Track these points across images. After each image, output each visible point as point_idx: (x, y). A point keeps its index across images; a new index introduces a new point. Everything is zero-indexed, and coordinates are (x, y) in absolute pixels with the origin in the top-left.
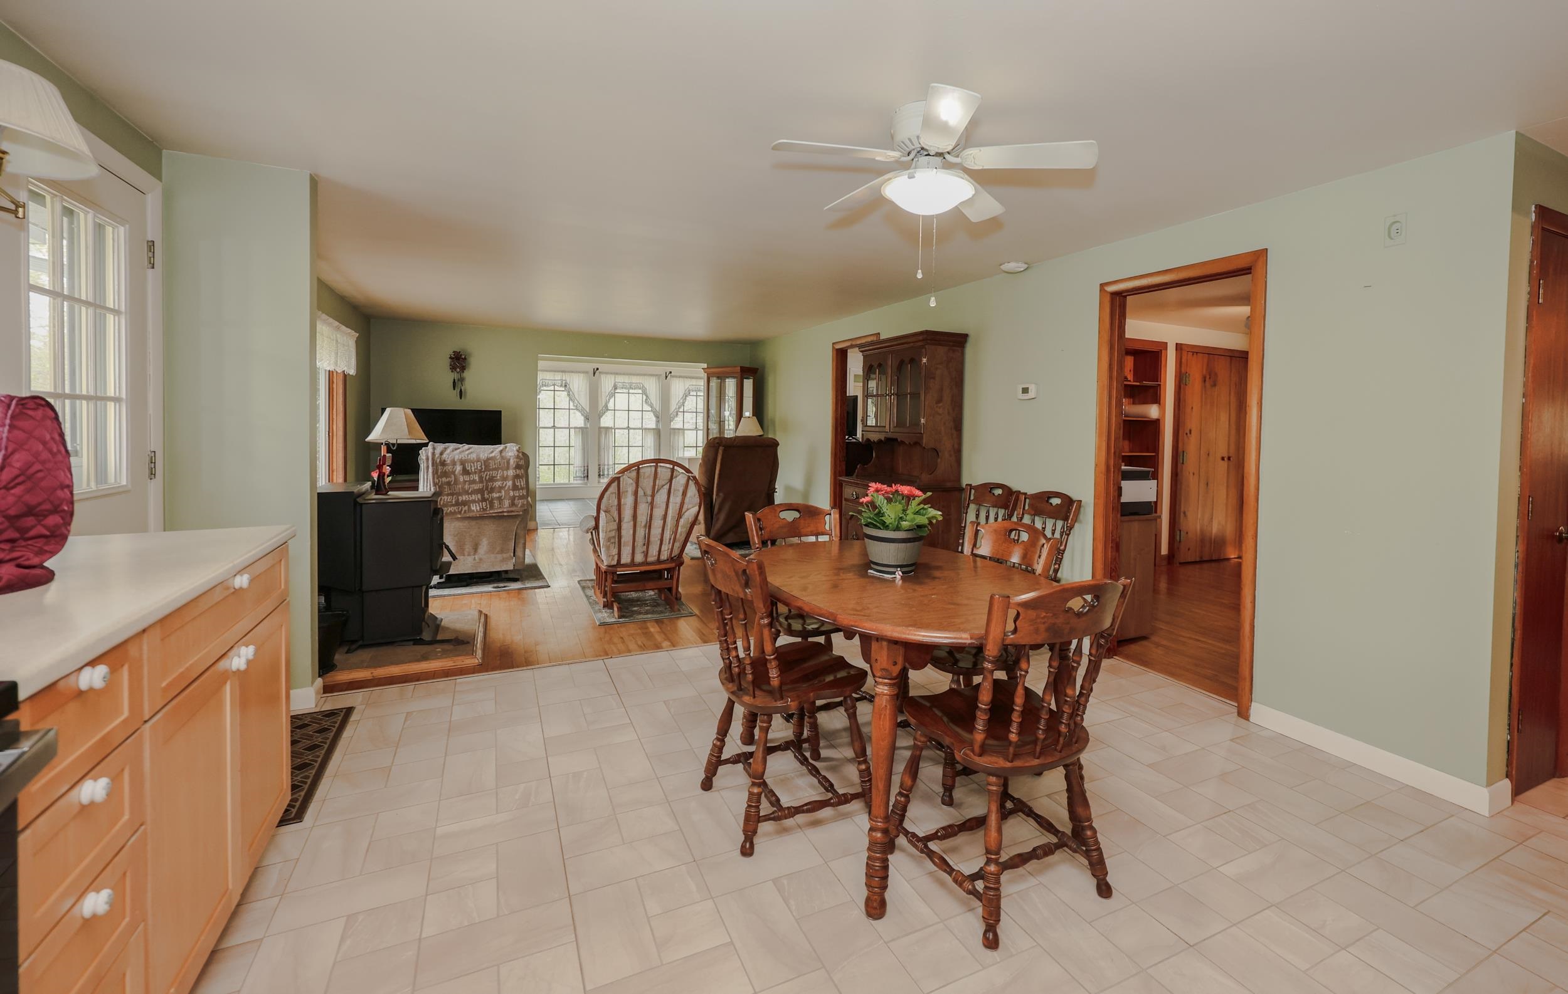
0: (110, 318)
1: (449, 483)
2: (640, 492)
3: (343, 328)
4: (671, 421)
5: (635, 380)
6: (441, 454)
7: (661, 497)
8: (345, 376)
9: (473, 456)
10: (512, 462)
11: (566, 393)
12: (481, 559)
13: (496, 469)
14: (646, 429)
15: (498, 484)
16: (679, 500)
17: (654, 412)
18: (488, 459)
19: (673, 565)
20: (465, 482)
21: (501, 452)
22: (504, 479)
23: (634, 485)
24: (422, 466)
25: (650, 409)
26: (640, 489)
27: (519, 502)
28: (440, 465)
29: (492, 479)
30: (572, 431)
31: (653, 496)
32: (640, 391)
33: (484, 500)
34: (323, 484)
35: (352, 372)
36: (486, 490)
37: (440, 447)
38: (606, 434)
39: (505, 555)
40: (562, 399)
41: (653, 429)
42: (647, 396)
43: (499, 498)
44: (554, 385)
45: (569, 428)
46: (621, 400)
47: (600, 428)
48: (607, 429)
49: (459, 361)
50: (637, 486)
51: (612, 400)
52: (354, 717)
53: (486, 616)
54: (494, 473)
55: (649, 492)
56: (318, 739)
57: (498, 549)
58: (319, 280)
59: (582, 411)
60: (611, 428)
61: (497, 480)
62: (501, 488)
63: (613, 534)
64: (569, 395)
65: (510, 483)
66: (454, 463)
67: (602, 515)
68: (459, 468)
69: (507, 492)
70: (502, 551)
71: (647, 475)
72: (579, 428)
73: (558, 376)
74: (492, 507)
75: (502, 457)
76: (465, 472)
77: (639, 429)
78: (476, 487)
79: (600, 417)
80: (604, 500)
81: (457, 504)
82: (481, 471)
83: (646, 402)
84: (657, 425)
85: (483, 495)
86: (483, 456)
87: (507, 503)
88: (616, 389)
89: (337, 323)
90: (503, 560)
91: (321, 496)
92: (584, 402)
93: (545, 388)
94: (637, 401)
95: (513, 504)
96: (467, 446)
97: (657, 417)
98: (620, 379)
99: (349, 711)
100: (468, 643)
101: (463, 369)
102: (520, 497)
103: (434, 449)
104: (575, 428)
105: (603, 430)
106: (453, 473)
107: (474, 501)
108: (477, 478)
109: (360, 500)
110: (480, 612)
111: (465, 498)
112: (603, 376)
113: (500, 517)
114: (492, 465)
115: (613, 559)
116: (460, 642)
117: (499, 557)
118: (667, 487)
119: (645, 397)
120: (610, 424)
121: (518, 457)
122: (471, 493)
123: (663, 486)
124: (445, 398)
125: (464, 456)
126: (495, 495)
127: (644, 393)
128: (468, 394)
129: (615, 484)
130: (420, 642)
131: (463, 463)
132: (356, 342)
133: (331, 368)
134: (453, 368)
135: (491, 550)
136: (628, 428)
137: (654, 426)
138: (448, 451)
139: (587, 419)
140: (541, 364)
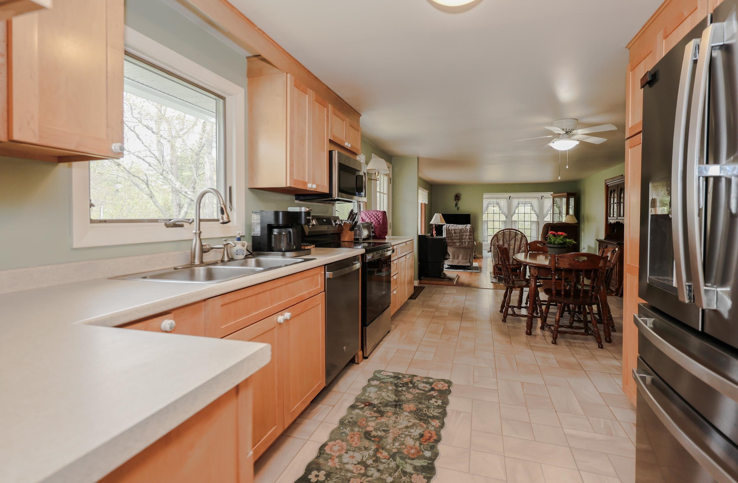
0: (385, 195)
1: (450, 236)
2: (505, 240)
3: (425, 190)
4: (544, 218)
5: (527, 200)
6: (449, 227)
7: (512, 242)
8: (425, 204)
9: (457, 228)
10: (468, 230)
11: (498, 207)
12: (460, 261)
13: (464, 232)
14: (532, 221)
15: (464, 237)
16: (519, 243)
17: (536, 214)
18: (461, 229)
19: (518, 266)
20: (455, 236)
21: (465, 227)
22: (466, 235)
23: (503, 237)
24: (444, 231)
25: (534, 213)
26: (504, 239)
27: (471, 243)
28: (448, 230)
29: (463, 235)
30: (501, 222)
31: (509, 241)
32: (530, 205)
33: (460, 242)
34: (419, 234)
35: (427, 203)
36: (461, 239)
37: (448, 225)
38: (514, 223)
39: (467, 261)
40: (497, 209)
41: (536, 221)
42: (533, 207)
43: (465, 242)
44: (494, 204)
45: (500, 221)
46: (521, 209)
47: (512, 221)
48: (515, 221)
49: (457, 197)
50: (504, 238)
51: (517, 209)
52: (425, 288)
53: (459, 276)
54: (463, 234)
55: (508, 240)
56: (418, 290)
57: (464, 258)
58: (419, 177)
59: (505, 214)
60: (517, 221)
61: (464, 236)
62: (465, 238)
63: (496, 253)
64: (499, 208)
65: (468, 237)
66: (452, 230)
67: (492, 247)
68: (453, 232)
69: (467, 240)
70: (466, 259)
71: (507, 234)
72: (504, 221)
73: (495, 200)
74: (462, 244)
75: (466, 229)
76: (455, 233)
77: (529, 221)
78: (458, 238)
79: (512, 216)
80: (493, 242)
81: (453, 243)
82: (459, 233)
83: (532, 210)
84: (537, 220)
85: (460, 241)
86: (460, 228)
87: (467, 243)
88: (519, 204)
89: (423, 189)
90: (467, 262)
91: (419, 236)
92: (505, 210)
93: (490, 205)
94: (528, 209)
95: (468, 244)
96: (456, 225)
97: (537, 216)
98: (521, 200)
99: (424, 287)
100: (452, 280)
101: (458, 200)
102: (471, 242)
103: (447, 226)
104: (502, 221)
105: (513, 222)
106: (452, 233)
107: (457, 242)
108: (458, 235)
109: (427, 238)
110: (457, 275)
111: (455, 241)
112: (513, 200)
113: (465, 248)
114: (463, 230)
115: (496, 262)
116: (451, 279)
117: (465, 261)
118: (514, 238)
119: (532, 208)
120: (517, 219)
121: (470, 229)
122: (456, 240)
123: (513, 238)
124: (452, 210)
125: (455, 228)
126: (464, 241)
127: (532, 206)
128: (460, 209)
129: (496, 237)
130: (441, 278)
131: (454, 230)
132: (428, 194)
133: (422, 202)
134: (455, 200)
135: (463, 259)
136: (524, 221)
137: (536, 220)
138: (450, 226)
139: (507, 217)
140: (485, 196)
